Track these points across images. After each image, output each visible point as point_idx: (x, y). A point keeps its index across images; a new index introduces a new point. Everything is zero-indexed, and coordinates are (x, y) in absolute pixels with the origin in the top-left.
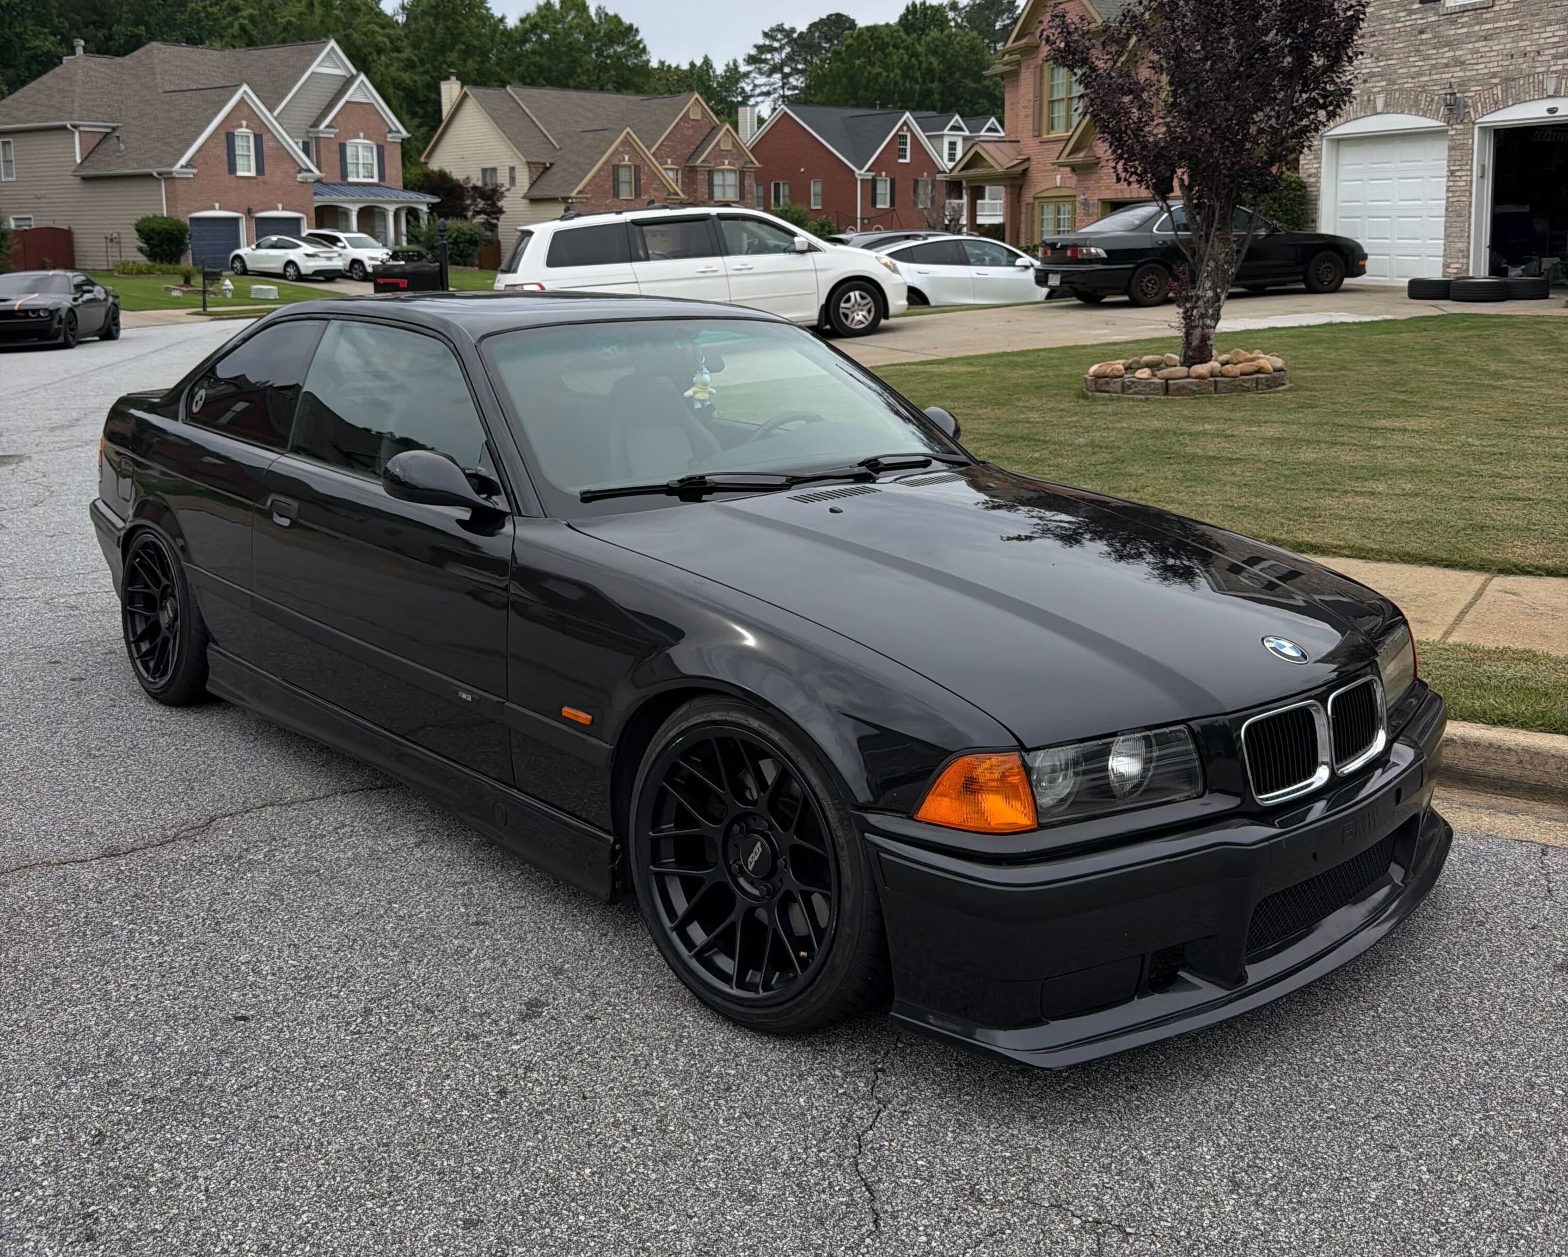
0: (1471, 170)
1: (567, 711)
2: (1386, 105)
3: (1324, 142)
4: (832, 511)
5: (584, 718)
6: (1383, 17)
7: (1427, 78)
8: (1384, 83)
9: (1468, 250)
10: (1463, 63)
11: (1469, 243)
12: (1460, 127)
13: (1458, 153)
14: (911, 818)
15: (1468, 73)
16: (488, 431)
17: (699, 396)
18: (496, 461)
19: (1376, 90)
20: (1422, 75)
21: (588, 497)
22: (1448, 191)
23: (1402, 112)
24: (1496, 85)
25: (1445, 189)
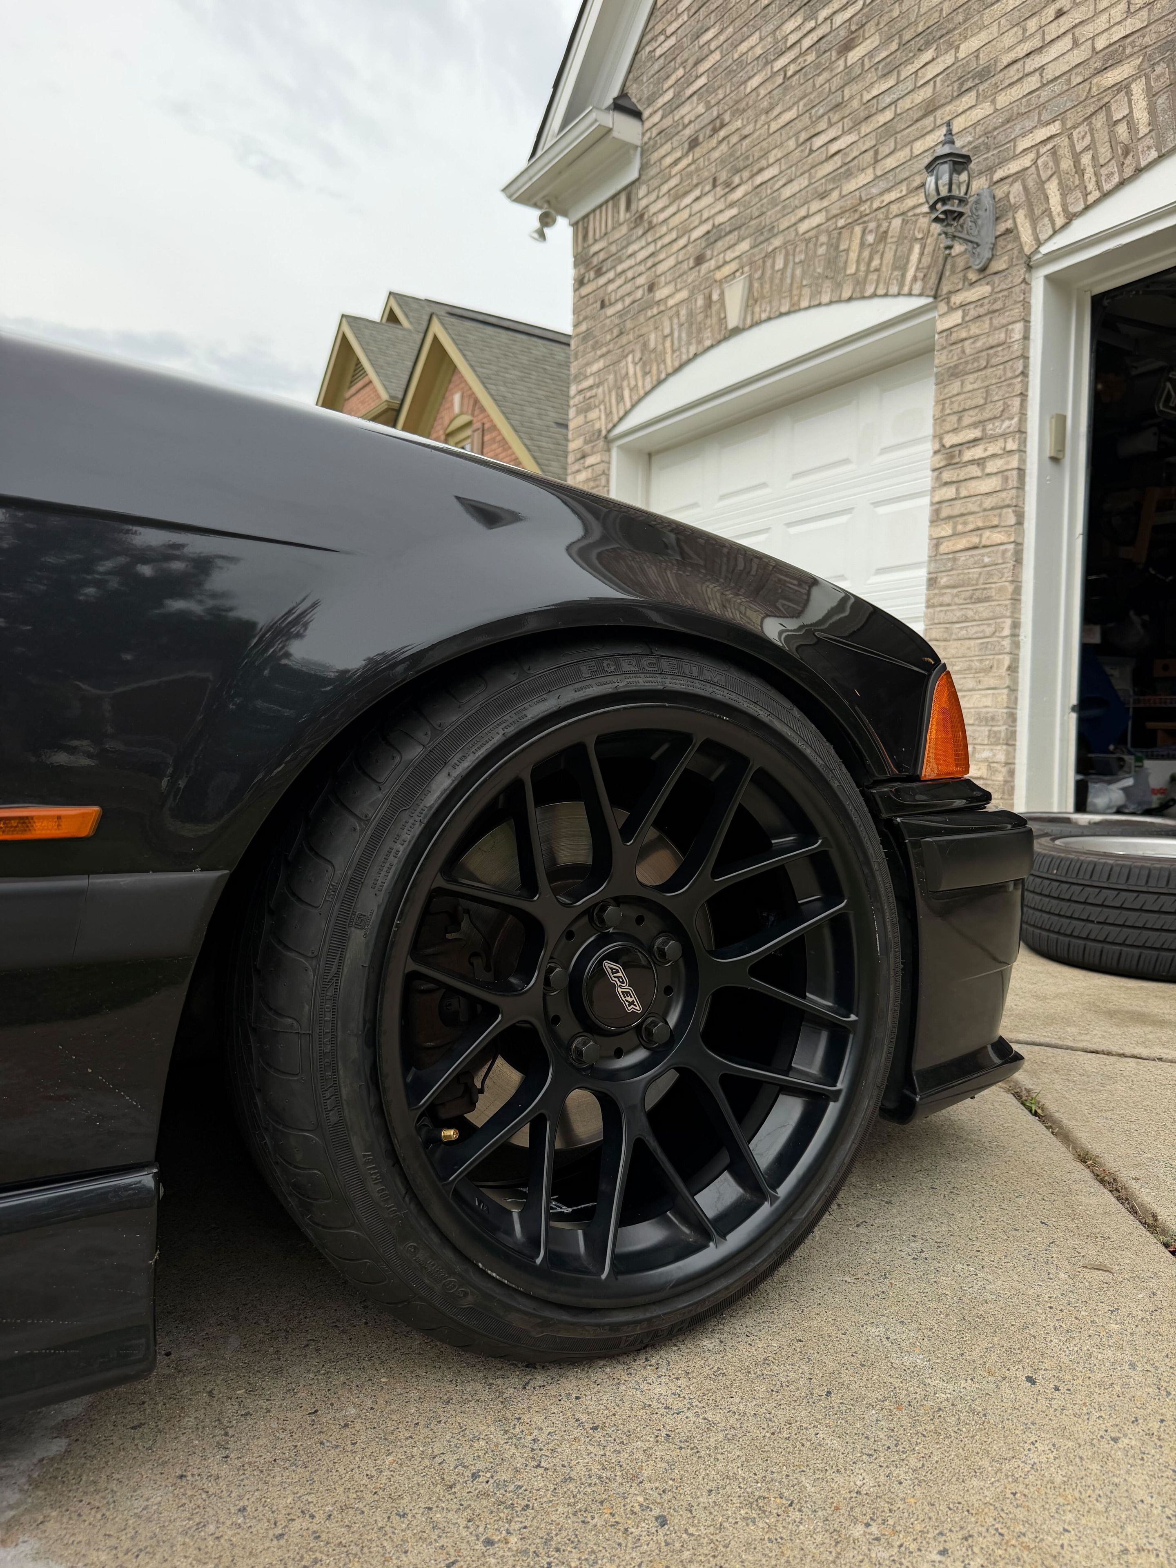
0: (1021, 432)
2: (751, 300)
3: (614, 453)
6: (741, 63)
7: (863, 178)
8: (745, 246)
9: (1012, 717)
10: (984, 74)
11: (1013, 690)
12: (983, 290)
13: (971, 382)
15: (1002, 100)
19: (727, 270)
20: (849, 175)
22: (936, 519)
23: (794, 309)
24: (1123, 87)
25: (926, 514)
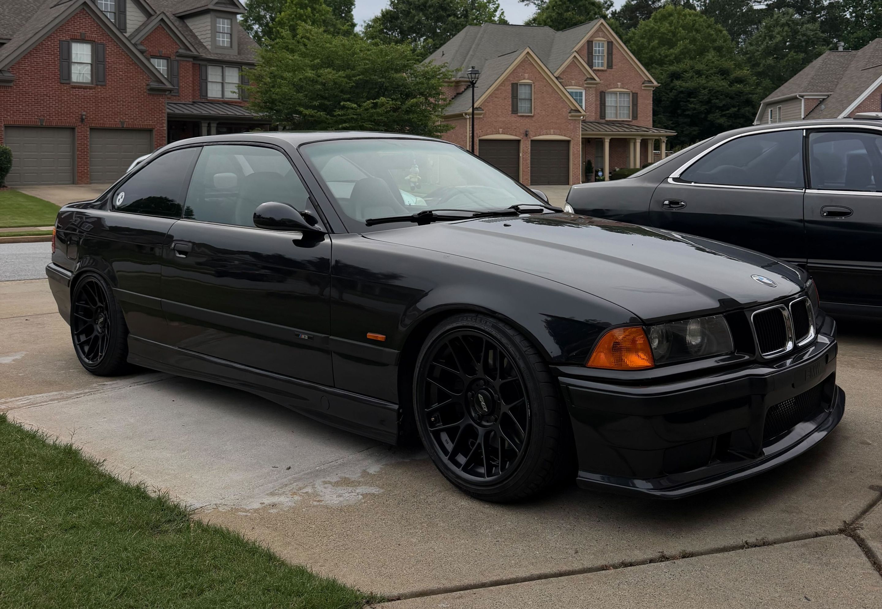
1: (370, 335)
4: (505, 225)
5: (381, 337)
14: (585, 367)
16: (310, 192)
17: (413, 180)
18: (316, 206)
21: (371, 223)
